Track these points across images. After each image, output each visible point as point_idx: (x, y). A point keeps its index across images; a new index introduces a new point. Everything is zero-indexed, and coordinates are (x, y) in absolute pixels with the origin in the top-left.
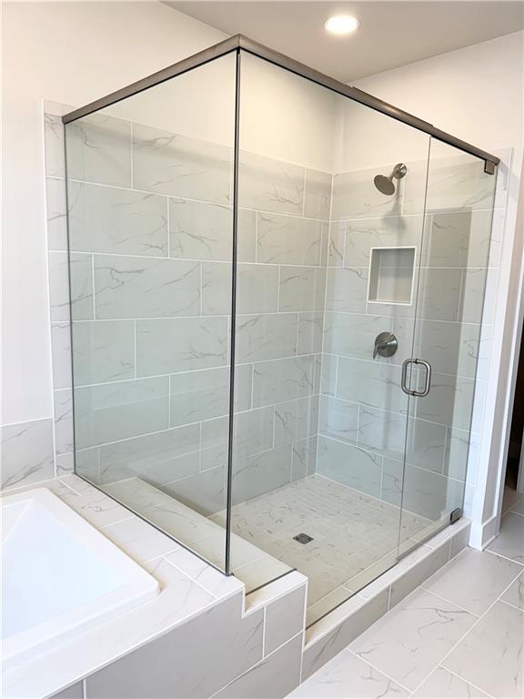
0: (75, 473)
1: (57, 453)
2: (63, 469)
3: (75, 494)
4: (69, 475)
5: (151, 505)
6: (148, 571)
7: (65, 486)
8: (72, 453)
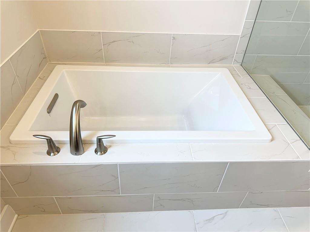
0: (241, 65)
1: (237, 53)
2: (237, 61)
3: (240, 76)
4: (239, 65)
5: (274, 93)
6: (267, 129)
7: (235, 70)
8: (243, 55)
